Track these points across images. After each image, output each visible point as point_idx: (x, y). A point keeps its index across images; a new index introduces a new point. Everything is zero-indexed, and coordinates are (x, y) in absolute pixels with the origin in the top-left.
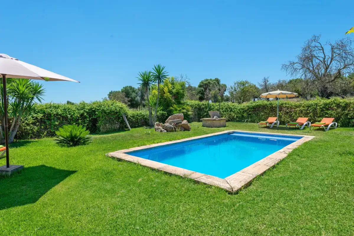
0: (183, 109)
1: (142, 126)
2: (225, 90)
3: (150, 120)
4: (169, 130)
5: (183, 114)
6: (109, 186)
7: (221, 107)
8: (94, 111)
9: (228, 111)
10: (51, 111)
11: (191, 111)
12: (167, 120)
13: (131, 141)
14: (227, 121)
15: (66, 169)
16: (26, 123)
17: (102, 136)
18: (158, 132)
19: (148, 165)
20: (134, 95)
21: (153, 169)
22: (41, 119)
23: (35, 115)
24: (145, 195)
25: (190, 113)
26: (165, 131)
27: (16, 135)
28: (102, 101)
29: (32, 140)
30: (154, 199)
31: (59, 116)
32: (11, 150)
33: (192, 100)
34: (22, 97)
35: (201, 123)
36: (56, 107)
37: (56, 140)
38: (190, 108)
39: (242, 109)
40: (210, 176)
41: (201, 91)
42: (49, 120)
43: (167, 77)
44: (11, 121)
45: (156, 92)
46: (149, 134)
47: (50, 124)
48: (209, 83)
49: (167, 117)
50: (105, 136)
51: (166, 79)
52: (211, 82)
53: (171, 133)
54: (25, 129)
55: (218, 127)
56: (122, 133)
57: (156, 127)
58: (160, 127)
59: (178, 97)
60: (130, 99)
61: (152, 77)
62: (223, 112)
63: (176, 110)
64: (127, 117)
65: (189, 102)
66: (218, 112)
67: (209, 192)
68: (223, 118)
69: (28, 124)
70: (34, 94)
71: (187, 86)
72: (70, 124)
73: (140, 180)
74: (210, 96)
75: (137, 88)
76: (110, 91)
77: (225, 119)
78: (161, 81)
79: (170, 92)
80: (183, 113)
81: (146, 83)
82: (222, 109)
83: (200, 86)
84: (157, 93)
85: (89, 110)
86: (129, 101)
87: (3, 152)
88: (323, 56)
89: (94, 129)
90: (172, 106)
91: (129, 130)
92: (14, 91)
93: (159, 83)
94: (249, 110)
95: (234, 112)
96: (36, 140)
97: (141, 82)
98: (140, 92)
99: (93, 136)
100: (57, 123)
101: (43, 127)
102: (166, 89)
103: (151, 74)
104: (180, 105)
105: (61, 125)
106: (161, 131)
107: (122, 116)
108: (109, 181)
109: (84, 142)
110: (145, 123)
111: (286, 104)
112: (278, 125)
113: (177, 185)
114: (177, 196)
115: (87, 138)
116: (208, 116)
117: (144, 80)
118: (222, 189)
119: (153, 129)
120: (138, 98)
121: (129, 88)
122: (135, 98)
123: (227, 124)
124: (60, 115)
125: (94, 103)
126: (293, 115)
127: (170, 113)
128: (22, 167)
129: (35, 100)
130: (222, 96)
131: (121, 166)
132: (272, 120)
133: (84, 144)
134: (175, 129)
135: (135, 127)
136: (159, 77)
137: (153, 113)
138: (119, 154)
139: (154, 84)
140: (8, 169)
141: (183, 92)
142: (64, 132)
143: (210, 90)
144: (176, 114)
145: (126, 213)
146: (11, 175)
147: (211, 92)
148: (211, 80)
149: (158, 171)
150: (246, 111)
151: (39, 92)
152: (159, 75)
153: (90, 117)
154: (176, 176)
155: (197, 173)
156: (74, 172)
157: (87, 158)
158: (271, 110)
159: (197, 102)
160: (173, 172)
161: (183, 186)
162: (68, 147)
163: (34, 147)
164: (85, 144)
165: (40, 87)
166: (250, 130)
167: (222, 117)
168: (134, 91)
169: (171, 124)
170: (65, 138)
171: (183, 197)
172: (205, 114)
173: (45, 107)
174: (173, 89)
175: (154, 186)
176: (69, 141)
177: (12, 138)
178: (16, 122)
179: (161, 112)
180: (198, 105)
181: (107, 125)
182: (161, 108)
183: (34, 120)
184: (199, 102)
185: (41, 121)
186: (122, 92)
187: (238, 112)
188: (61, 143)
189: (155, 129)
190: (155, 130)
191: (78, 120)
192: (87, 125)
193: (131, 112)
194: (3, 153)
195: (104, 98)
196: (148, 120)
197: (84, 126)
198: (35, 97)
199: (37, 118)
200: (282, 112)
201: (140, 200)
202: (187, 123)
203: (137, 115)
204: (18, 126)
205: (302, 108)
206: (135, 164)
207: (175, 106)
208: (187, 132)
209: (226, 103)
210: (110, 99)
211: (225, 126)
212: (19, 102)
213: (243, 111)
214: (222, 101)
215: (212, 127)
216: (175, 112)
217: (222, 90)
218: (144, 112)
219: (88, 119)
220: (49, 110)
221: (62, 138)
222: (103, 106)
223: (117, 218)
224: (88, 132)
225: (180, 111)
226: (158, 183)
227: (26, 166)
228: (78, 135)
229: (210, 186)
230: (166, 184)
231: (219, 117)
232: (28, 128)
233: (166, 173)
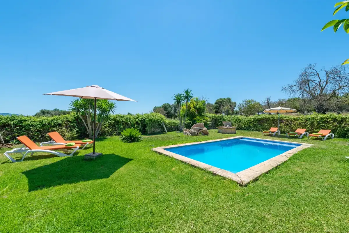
0: (204, 119)
1: (174, 131)
2: (235, 106)
3: (180, 127)
4: (193, 134)
5: (203, 123)
6: (153, 171)
7: (232, 119)
8: (145, 120)
9: (237, 122)
10: (119, 119)
11: (210, 121)
12: (192, 127)
13: (167, 141)
14: (237, 129)
15: (127, 157)
16: (105, 127)
17: (149, 136)
18: (185, 135)
19: (178, 159)
20: (169, 109)
21: (182, 162)
22: (113, 124)
23: (110, 122)
24: (177, 180)
25: (209, 122)
26: (191, 135)
27: (99, 134)
28: (149, 113)
29: (108, 137)
30: (183, 184)
31: (124, 123)
32: (96, 143)
33: (210, 113)
34: (104, 110)
35: (216, 130)
36: (122, 117)
37: (121, 138)
38: (209, 119)
39: (249, 121)
40: (225, 170)
41: (216, 107)
42: (118, 125)
43: (193, 97)
44: (97, 125)
45: (184, 107)
46: (179, 136)
47: (118, 128)
48: (223, 101)
49: (192, 125)
50: (151, 136)
51: (192, 99)
52: (224, 100)
53: (195, 137)
54: (104, 130)
55: (230, 134)
56: (162, 135)
57: (184, 132)
58: (187, 132)
59: (200, 111)
60: (167, 112)
61: (182, 97)
62: (234, 122)
63: (199, 120)
64: (165, 124)
65: (208, 115)
66: (230, 123)
67: (224, 183)
68: (234, 127)
69: (106, 127)
70: (110, 109)
71: (206, 103)
72: (129, 127)
73: (174, 169)
74: (223, 110)
75: (172, 105)
76: (155, 107)
77: (235, 128)
78: (188, 100)
79: (195, 107)
80: (203, 122)
81: (178, 102)
82: (233, 120)
83: (216, 103)
84: (186, 108)
85: (141, 119)
86: (166, 113)
87: (91, 144)
88: (319, 80)
89: (144, 132)
90: (196, 118)
91: (166, 133)
92: (99, 107)
93: (187, 101)
94: (255, 121)
95: (242, 123)
96: (110, 137)
97: (175, 101)
98: (174, 107)
99: (143, 136)
100: (122, 127)
101: (114, 129)
102: (192, 106)
103: (182, 95)
104: (201, 117)
105: (124, 128)
106: (188, 135)
107: (162, 124)
108: (153, 167)
109: (138, 140)
110: (177, 128)
111: (286, 117)
112: (279, 134)
113: (200, 175)
114: (200, 183)
115: (140, 138)
116: (222, 125)
117: (177, 100)
118: (235, 182)
119: (182, 133)
120: (173, 112)
121: (167, 105)
122: (170, 111)
123: (237, 131)
124: (124, 122)
125: (144, 115)
126: (292, 127)
127: (194, 122)
128: (102, 154)
129: (111, 112)
130: (233, 111)
131: (161, 158)
132: (274, 129)
133: (138, 141)
134: (198, 134)
135: (170, 131)
136: (188, 97)
137: (183, 122)
138: (160, 149)
139: (184, 102)
140: (94, 155)
141: (204, 107)
142: (126, 132)
143: (224, 106)
144: (199, 123)
145: (164, 192)
146: (96, 159)
147: (224, 108)
148: (224, 99)
149: (186, 163)
150: (252, 122)
151: (113, 108)
152: (187, 96)
153: (142, 123)
154: (199, 168)
155: (215, 168)
156: (131, 160)
157: (139, 151)
158: (274, 122)
159: (214, 115)
160: (197, 166)
161: (204, 176)
162: (128, 142)
163: (109, 142)
164: (138, 142)
165: (114, 104)
166: (256, 137)
167: (233, 126)
168: (170, 107)
169: (195, 130)
170: (127, 137)
171: (204, 185)
172: (220, 123)
173: (116, 117)
174: (197, 105)
175: (184, 174)
176: (129, 139)
177: (97, 136)
178: (99, 125)
179: (188, 121)
180: (215, 117)
181: (152, 129)
182: (188, 118)
183: (109, 124)
184: (216, 115)
185: (113, 126)
186: (162, 107)
187: (246, 123)
188: (123, 140)
189: (184, 133)
190: (183, 134)
191: (135, 125)
192: (140, 129)
193: (167, 121)
194: (92, 145)
195: (150, 111)
196: (179, 127)
197: (138, 129)
198: (111, 111)
199: (111, 123)
200: (282, 124)
201: (173, 183)
202: (206, 130)
203: (172, 123)
204: (100, 128)
205: (300, 121)
206: (170, 157)
207: (198, 117)
208: (206, 136)
209: (236, 116)
210: (154, 112)
211: (235, 133)
212: (102, 113)
213: (250, 122)
214: (233, 114)
215: (225, 133)
216: (198, 122)
217: (233, 106)
218: (176, 121)
219: (140, 125)
220: (118, 119)
221: (125, 137)
222: (150, 117)
223: (159, 194)
224: (140, 133)
225: (201, 121)
226: (186, 173)
227: (104, 154)
228: (134, 135)
229: (225, 178)
230: (192, 174)
231: (231, 126)
232: (106, 129)
233: (191, 165)
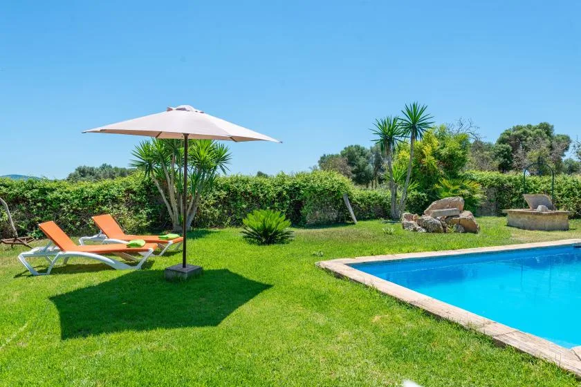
0: (463, 188)
1: (376, 218)
2: (567, 149)
3: (393, 207)
4: (430, 229)
5: (461, 199)
6: (321, 320)
7: (556, 186)
8: (298, 189)
9: (574, 195)
10: (238, 187)
11: (481, 193)
12: (428, 209)
13: (358, 245)
14: (570, 218)
15: (255, 278)
16: (206, 205)
17: (308, 230)
18: (408, 232)
19: (390, 293)
20: (362, 160)
21: (401, 303)
22: (225, 198)
23: (217, 193)
24: (387, 349)
25: (477, 196)
26: (424, 230)
27: (193, 221)
28: (310, 171)
29: (212, 230)
30: (405, 361)
31: (248, 196)
32: (189, 242)
33: (481, 170)
34: (203, 166)
35: (503, 218)
36: (245, 182)
37: (244, 232)
38: (479, 187)
40: (533, 336)
41: (503, 151)
42: (235, 200)
43: (430, 125)
44: (188, 201)
45: (406, 154)
46: (391, 234)
47: (235, 208)
48: (524, 133)
49: (427, 204)
50: (313, 231)
51: (429, 130)
52: (529, 131)
53: (436, 235)
54: (204, 213)
55: (549, 230)
56: (342, 229)
57: (405, 221)
58: (412, 222)
59: (452, 164)
60: (355, 168)
61: (399, 127)
62: (562, 196)
63: (447, 189)
64: (350, 200)
65: (477, 174)
66: (550, 198)
67: (528, 372)
68: (561, 210)
69: (208, 206)
70: (217, 162)
71: (472, 141)
72: (261, 207)
73: (376, 318)
74: (526, 161)
75: (369, 149)
76: (322, 155)
77: (566, 213)
78: (417, 134)
79: (435, 154)
80: (463, 196)
81: (387, 140)
82: (559, 190)
83: (502, 141)
84: (409, 157)
85: (290, 186)
86: (353, 172)
87: (178, 244)
89: (297, 219)
90: (439, 183)
91: (354, 224)
92: (194, 157)
93: (413, 138)
96: (217, 230)
97: (379, 138)
98: (374, 155)
99: (296, 231)
100: (244, 206)
101: (226, 211)
102: (427, 150)
103: (399, 121)
104: (456, 181)
105: (250, 209)
106: (415, 230)
107: (342, 199)
108: (322, 310)
109: (282, 238)
110: (384, 212)
113: (454, 343)
114: (454, 364)
115: (287, 233)
116: (521, 203)
117: (384, 134)
118: (567, 372)
119: (398, 225)
120: (371, 167)
121: (354, 149)
122: (364, 166)
123: (572, 223)
124: (249, 194)
125: (298, 176)
127: (434, 196)
128: (201, 269)
129: (219, 170)
130: (558, 161)
131: (341, 288)
133: (282, 241)
134: (444, 227)
135: (365, 219)
136: (415, 125)
137: (400, 194)
138: (338, 265)
139: (404, 141)
140: (185, 270)
141: (463, 154)
142: (255, 220)
143: (527, 149)
144: (447, 198)
145: (354, 375)
146: (189, 278)
147: (529, 154)
148: (529, 127)
149: (411, 306)
151: (224, 159)
152: (414, 123)
153: (291, 198)
154: (450, 323)
155: (499, 325)
156: (268, 287)
157: (287, 267)
159: (495, 174)
160: (444, 315)
161: (465, 347)
162: (259, 245)
163: (215, 241)
164: (283, 243)
165: (226, 151)
167: (558, 208)
168: (363, 154)
169: (435, 218)
170: (255, 230)
171: (468, 371)
172: (514, 200)
173: (229, 180)
174: (442, 148)
175: (405, 335)
176: (261, 235)
177: (189, 227)
178: (195, 202)
179: (415, 193)
180: (498, 180)
181: (317, 212)
182: (416, 185)
183: (216, 199)
184: (501, 175)
185: (225, 202)
186: (343, 155)
188: (249, 237)
189: (403, 224)
190: (402, 227)
191: (274, 202)
192: (287, 212)
193: (357, 191)
194: (179, 246)
195: (312, 167)
196: (390, 207)
197: (282, 213)
198: (218, 166)
199: (219, 198)
201: (377, 356)
202: (471, 217)
203: (370, 198)
204: (196, 209)
206: (367, 287)
207: (445, 182)
208: (470, 236)
209: (569, 178)
210: (323, 168)
211: (566, 229)
212: (199, 173)
214: (558, 173)
215: (531, 229)
216: (444, 194)
217: (559, 149)
218: (380, 192)
219: (288, 202)
220: (235, 186)
221: (252, 230)
222: (312, 181)
223: (339, 379)
224: (288, 222)
225: (454, 191)
226: (413, 332)
227: (205, 268)
228: (274, 226)
229: (533, 359)
230: (429, 336)
231: (551, 208)
232: (208, 211)
233: (427, 314)
